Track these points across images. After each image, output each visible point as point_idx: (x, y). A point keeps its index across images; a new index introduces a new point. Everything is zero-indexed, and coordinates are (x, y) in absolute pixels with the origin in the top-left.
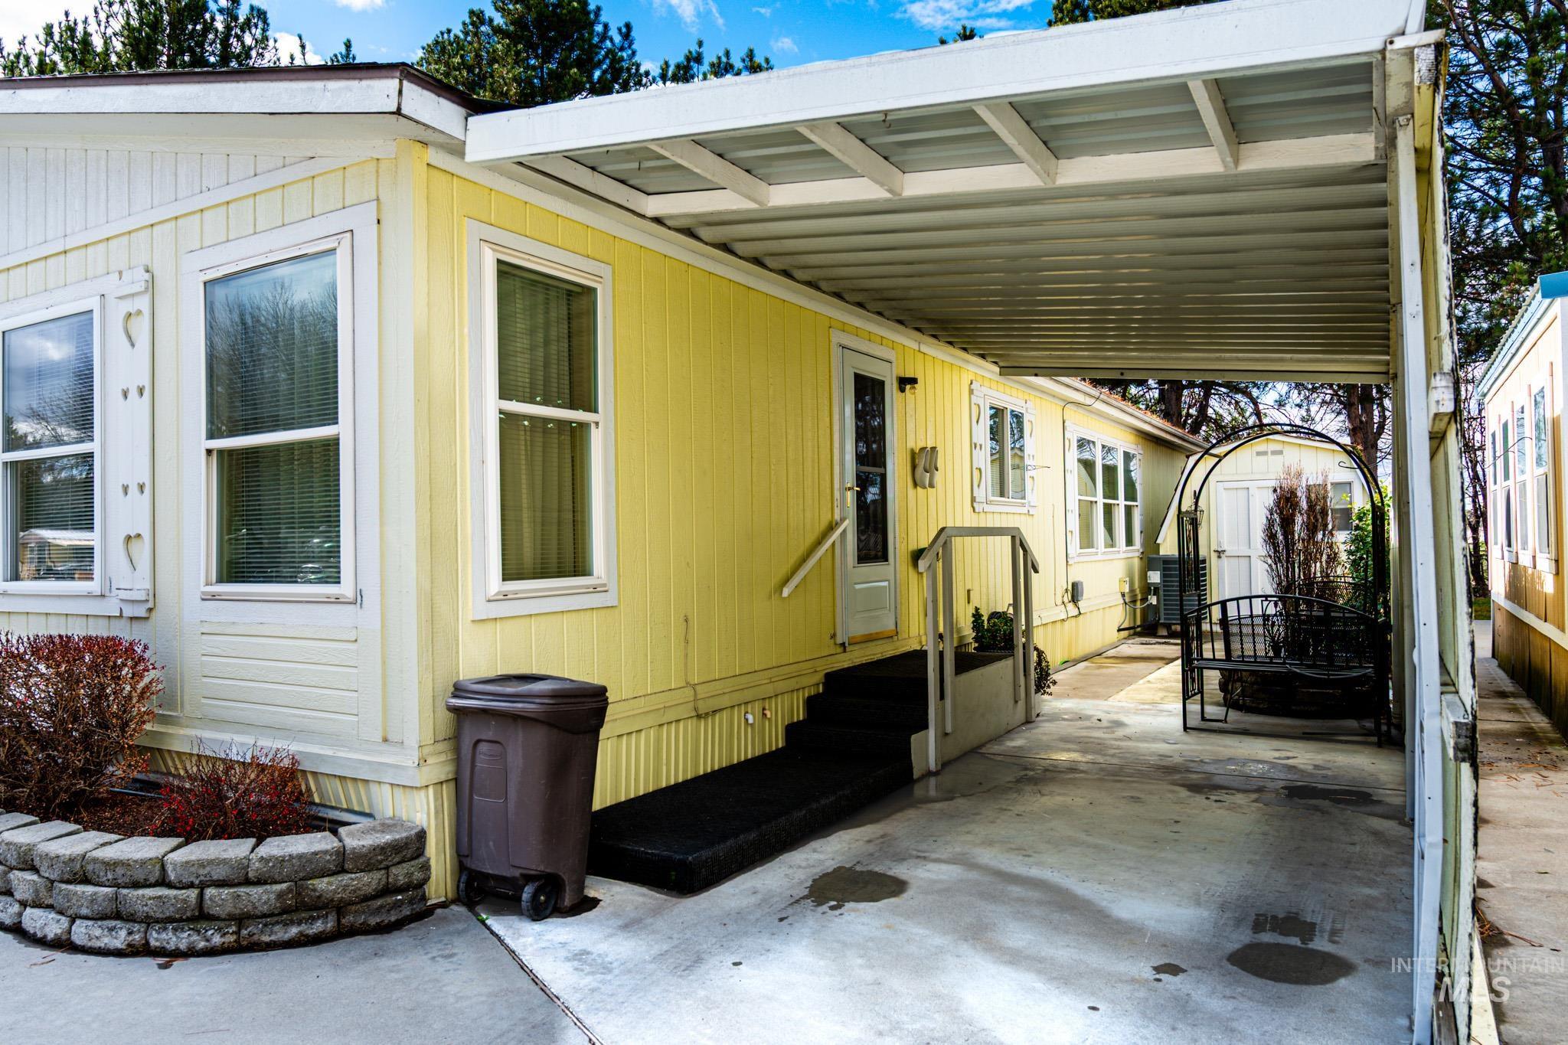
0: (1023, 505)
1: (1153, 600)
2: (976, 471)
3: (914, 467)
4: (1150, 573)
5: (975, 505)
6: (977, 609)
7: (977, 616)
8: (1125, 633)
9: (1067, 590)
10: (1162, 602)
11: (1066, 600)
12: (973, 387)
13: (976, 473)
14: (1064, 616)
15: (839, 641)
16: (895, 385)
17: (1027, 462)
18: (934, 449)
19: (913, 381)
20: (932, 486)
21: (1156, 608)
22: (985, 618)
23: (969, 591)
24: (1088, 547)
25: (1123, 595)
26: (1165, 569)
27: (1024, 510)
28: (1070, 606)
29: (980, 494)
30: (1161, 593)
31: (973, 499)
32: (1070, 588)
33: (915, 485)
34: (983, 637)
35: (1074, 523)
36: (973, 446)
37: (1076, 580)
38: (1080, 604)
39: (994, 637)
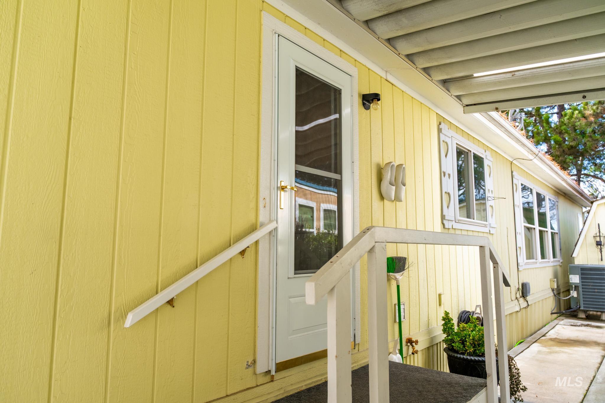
0: (485, 226)
1: (574, 294)
2: (444, 195)
3: (380, 180)
4: (571, 276)
5: (445, 222)
6: (447, 314)
7: (447, 319)
8: (555, 316)
9: (518, 289)
10: (581, 296)
11: (518, 296)
12: (441, 127)
13: (445, 197)
14: (517, 309)
15: (261, 368)
16: (357, 101)
17: (488, 194)
18: (400, 166)
19: (376, 97)
20: (398, 198)
21: (577, 299)
22: (455, 321)
23: (440, 295)
24: (530, 259)
25: (553, 290)
26: (582, 274)
27: (486, 230)
28: (521, 300)
29: (450, 213)
30: (580, 289)
31: (443, 217)
32: (520, 287)
33: (382, 198)
34: (452, 341)
35: (522, 242)
36: (442, 174)
37: (525, 281)
38: (528, 298)
39: (463, 342)
